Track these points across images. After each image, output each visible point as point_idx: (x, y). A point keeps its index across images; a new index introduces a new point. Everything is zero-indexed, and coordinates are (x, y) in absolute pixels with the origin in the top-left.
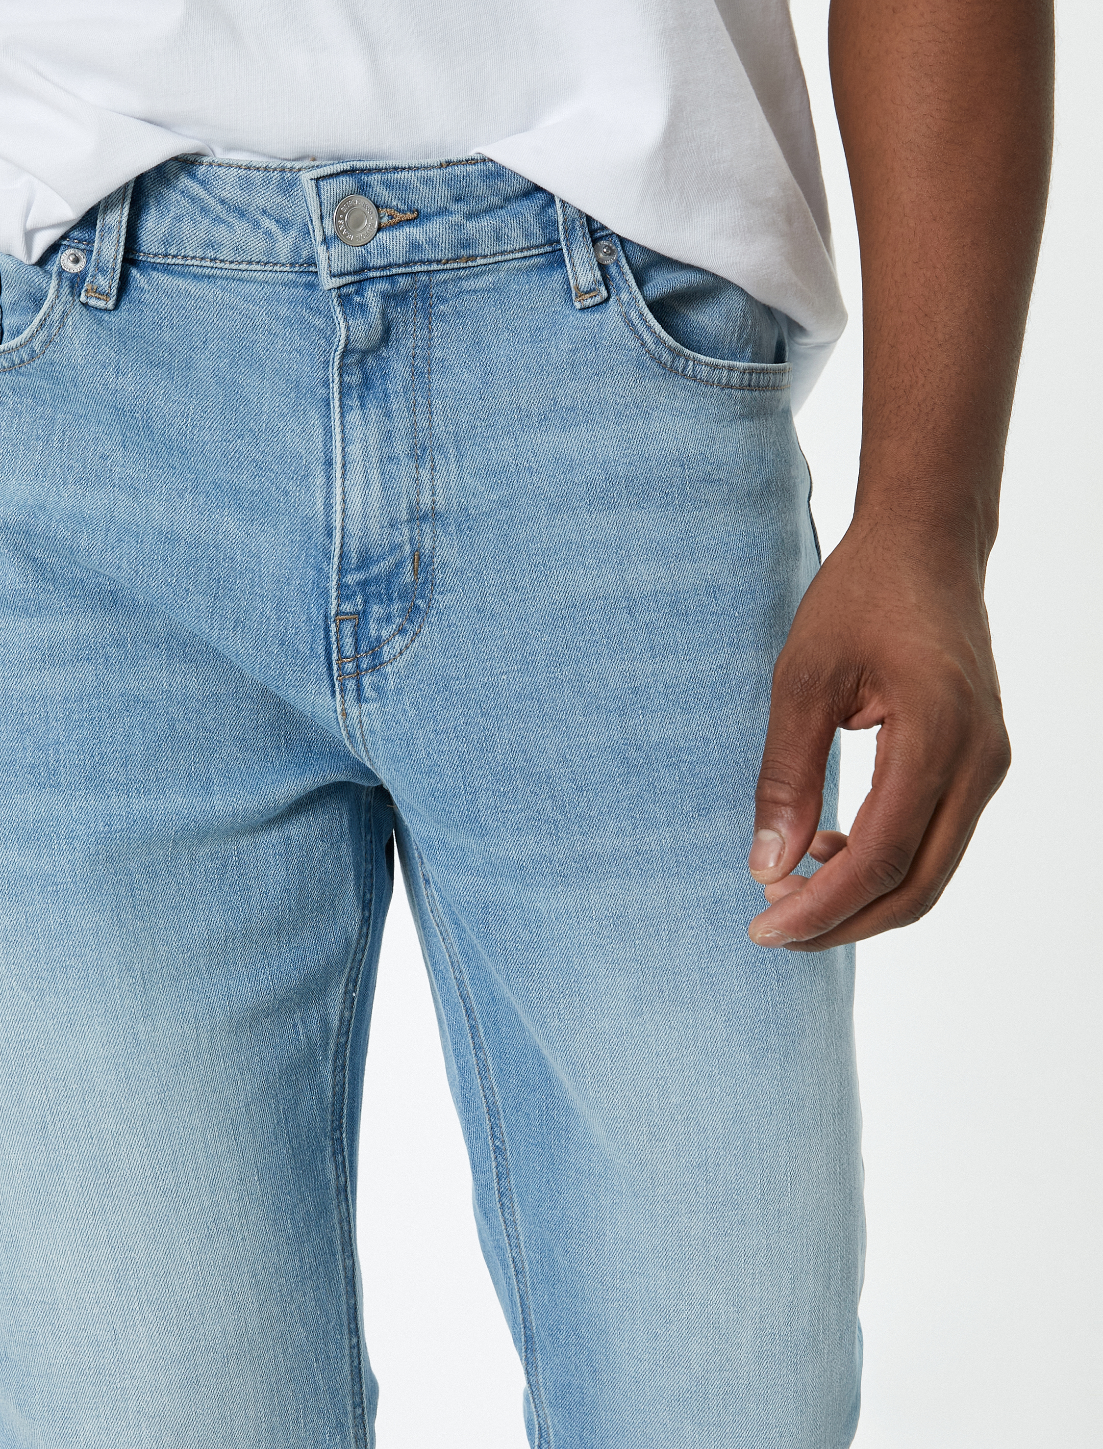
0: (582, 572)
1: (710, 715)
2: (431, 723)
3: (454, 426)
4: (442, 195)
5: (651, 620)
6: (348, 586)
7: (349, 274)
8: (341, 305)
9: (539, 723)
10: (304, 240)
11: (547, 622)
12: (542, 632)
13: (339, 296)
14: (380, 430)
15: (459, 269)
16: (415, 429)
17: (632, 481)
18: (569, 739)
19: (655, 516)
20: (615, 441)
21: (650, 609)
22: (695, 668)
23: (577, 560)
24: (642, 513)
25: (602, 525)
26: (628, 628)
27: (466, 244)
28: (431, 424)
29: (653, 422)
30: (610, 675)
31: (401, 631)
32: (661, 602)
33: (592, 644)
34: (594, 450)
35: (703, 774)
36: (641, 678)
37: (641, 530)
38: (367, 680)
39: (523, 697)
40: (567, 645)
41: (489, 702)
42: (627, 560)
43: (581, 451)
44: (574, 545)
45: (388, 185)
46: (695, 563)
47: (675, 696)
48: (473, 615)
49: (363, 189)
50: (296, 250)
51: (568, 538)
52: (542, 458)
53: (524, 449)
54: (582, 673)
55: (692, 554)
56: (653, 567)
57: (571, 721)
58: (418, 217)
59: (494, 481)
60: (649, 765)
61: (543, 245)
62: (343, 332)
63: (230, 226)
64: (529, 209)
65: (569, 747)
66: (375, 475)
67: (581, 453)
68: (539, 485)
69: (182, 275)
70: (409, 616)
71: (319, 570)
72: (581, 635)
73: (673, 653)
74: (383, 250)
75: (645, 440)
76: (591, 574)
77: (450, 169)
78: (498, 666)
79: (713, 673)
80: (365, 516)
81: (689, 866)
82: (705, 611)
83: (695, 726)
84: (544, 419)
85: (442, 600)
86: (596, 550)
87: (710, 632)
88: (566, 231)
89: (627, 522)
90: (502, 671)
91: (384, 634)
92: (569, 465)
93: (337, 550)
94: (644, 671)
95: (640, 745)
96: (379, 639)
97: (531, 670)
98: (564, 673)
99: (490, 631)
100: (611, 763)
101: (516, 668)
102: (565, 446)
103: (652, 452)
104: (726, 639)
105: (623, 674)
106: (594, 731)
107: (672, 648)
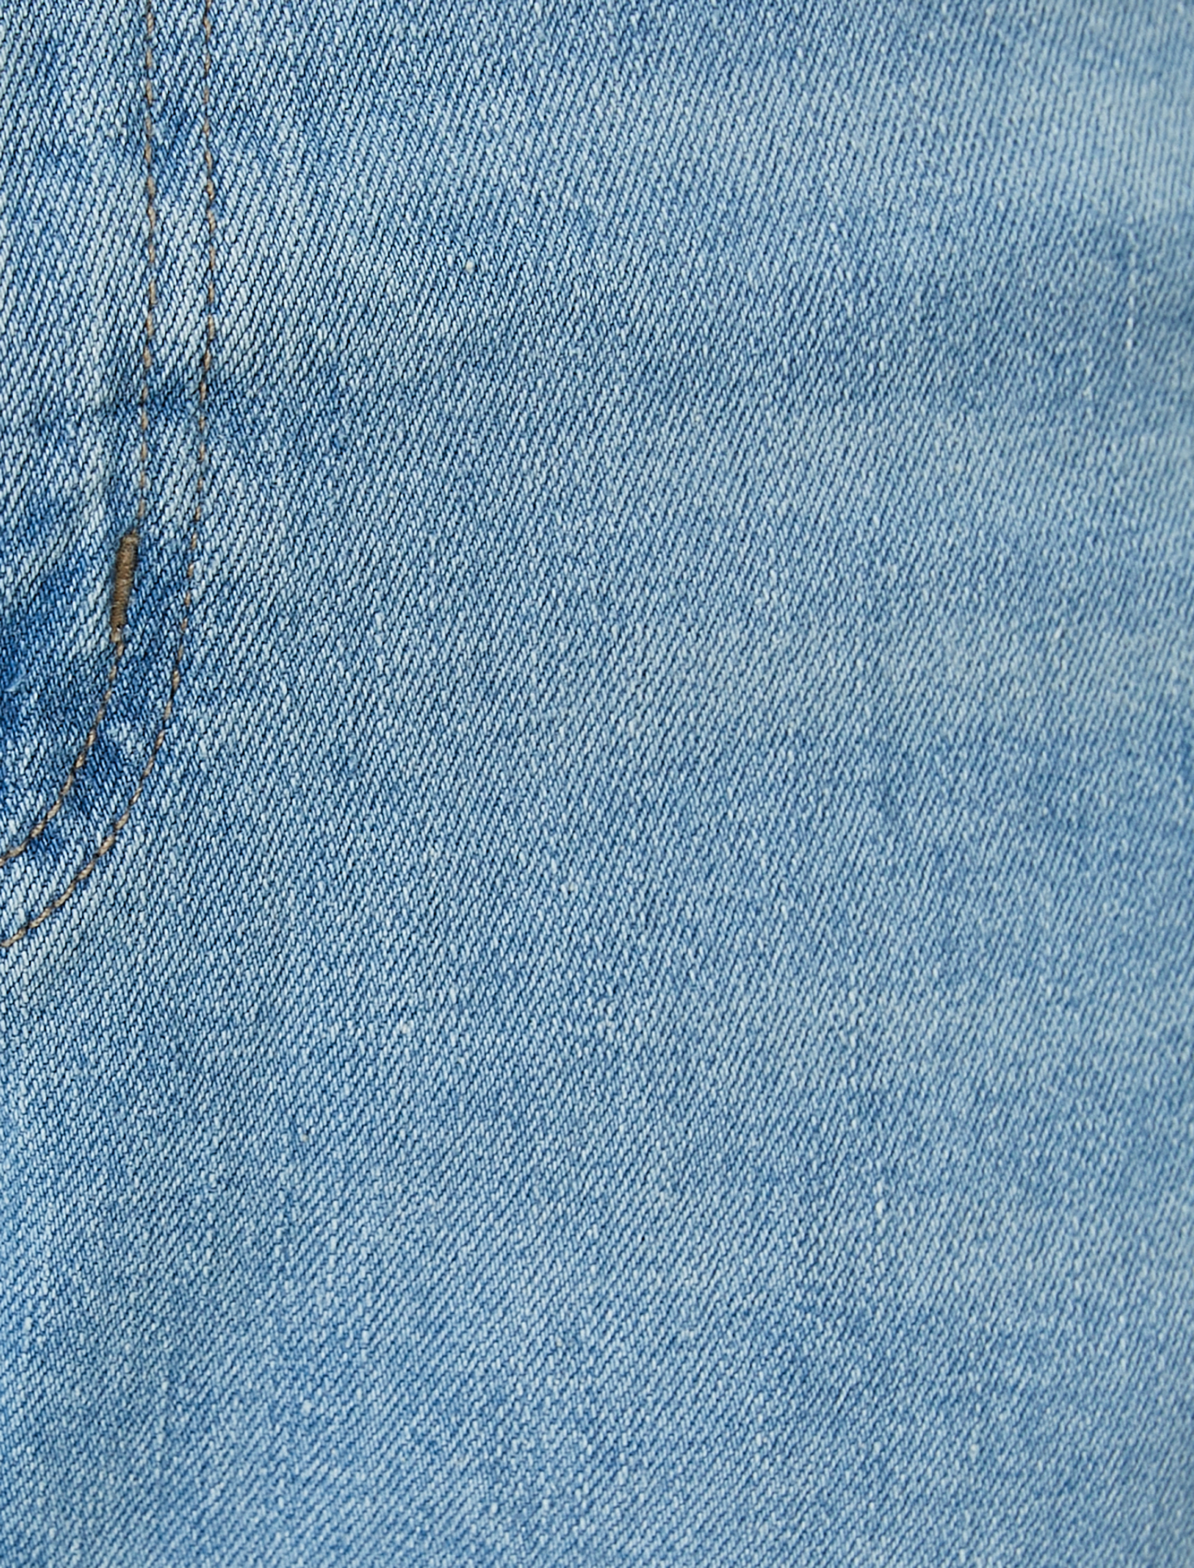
0: (735, 637)
1: (1118, 1220)
2: (101, 1180)
3: (302, 36)
5: (956, 839)
9: (504, 1203)
11: (585, 820)
12: (568, 858)
14: (17, 36)
16: (148, 40)
17: (949, 298)
18: (606, 1269)
19: (1012, 438)
20: (886, 139)
21: (956, 795)
22: (1089, 1035)
23: (726, 588)
24: (969, 424)
25: (825, 460)
26: (871, 861)
28: (209, 21)
29: (1018, 81)
30: (791, 1039)
32: (997, 774)
33: (738, 917)
34: (814, 166)
35: (1066, 1439)
36: (897, 1057)
37: (961, 490)
39: (462, 1106)
40: (648, 915)
41: (328, 1111)
42: (903, 602)
43: (770, 166)
44: (720, 528)
46: (1132, 633)
47: (1005, 1137)
48: (316, 786)
51: (698, 501)
52: (631, 181)
53: (565, 141)
54: (691, 1026)
56: (988, 637)
57: (623, 1207)
59: (450, 260)
60: (881, 1391)
65: (599, 1301)
67: (767, 174)
68: (614, 285)
70: (76, 786)
72: (702, 876)
73: (1020, 968)
75: (990, 143)
76: (766, 648)
78: (389, 985)
79: (1146, 1058)
82: (1146, 817)
83: (1061, 1255)
86: (797, 554)
87: (1154, 901)
89: (915, 453)
90: (400, 1005)
92: (725, 214)
94: (911, 1031)
95: (863, 1313)
97: (507, 1007)
98: (627, 1025)
99: (374, 849)
100: (743, 1373)
101: (453, 994)
102: (711, 140)
103: (1017, 194)
105: (836, 1038)
106: (701, 1249)
107: (1017, 952)
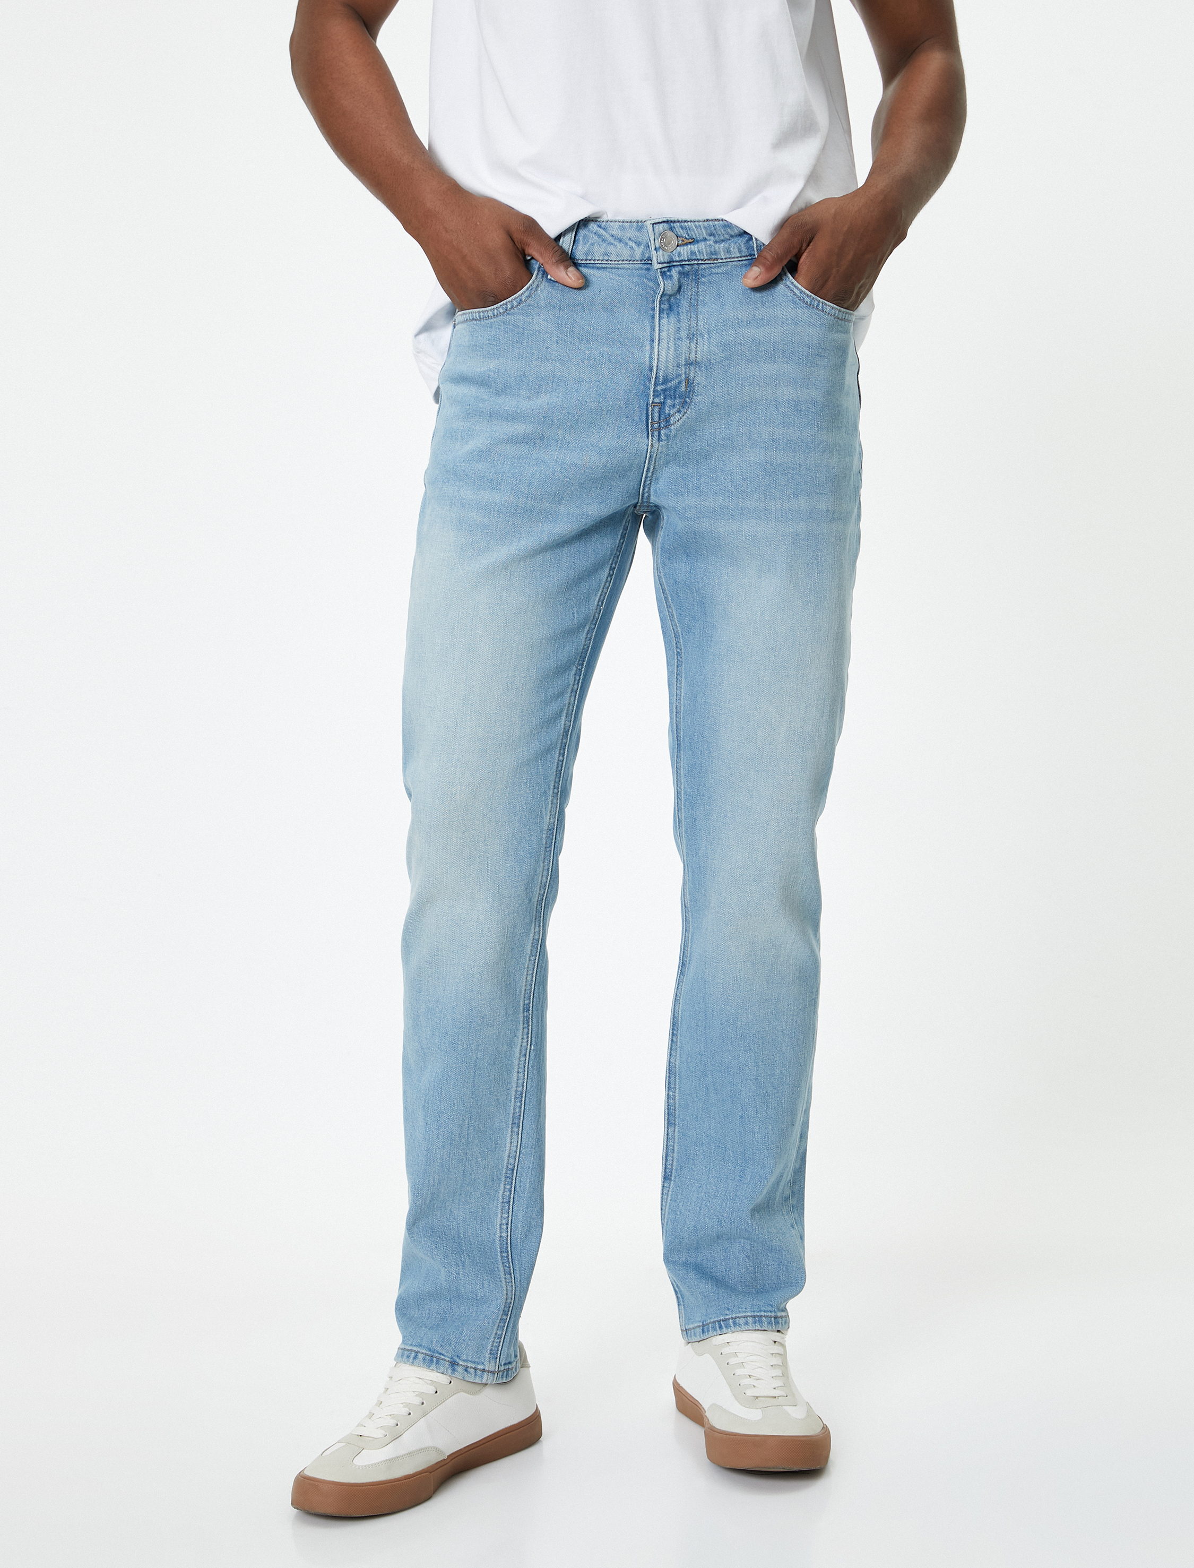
2: (686, 448)
3: (708, 326)
4: (704, 233)
5: (785, 411)
6: (658, 391)
7: (665, 263)
8: (662, 276)
10: (647, 250)
11: (740, 408)
12: (737, 412)
13: (661, 272)
14: (675, 327)
15: (710, 263)
16: (690, 327)
17: (785, 351)
18: (743, 457)
19: (794, 367)
20: (780, 334)
21: (785, 407)
24: (788, 366)
25: (770, 369)
26: (774, 413)
27: (714, 253)
28: (697, 325)
29: (799, 327)
30: (764, 432)
31: (679, 411)
32: (790, 405)
33: (758, 419)
34: (770, 337)
36: (777, 435)
37: (787, 373)
38: (663, 432)
39: (725, 439)
40: (747, 418)
41: (711, 440)
44: (756, 376)
45: (682, 228)
47: (790, 445)
48: (708, 405)
49: (672, 229)
50: (643, 254)
51: (754, 374)
52: (746, 339)
53: (739, 335)
54: (752, 430)
55: (807, 385)
56: (789, 389)
57: (744, 450)
58: (694, 241)
59: (724, 348)
60: (775, 472)
61: (747, 256)
62: (662, 286)
63: (615, 246)
64: (741, 241)
66: (672, 345)
67: (764, 338)
68: (743, 350)
69: (593, 268)
70: (683, 405)
71: (645, 385)
72: (753, 414)
73: (793, 426)
74: (679, 254)
75: (793, 334)
76: (761, 390)
77: (708, 222)
78: (717, 426)
80: (667, 361)
81: (787, 518)
84: (749, 323)
85: (697, 399)
86: (765, 379)
88: (757, 250)
89: (781, 368)
90: (718, 428)
91: (672, 412)
92: (758, 342)
93: (654, 375)
94: (779, 432)
95: (772, 463)
96: (669, 414)
97: (730, 428)
98: (744, 430)
99: (715, 412)
101: (724, 426)
102: (757, 335)
103: (796, 340)
104: (816, 424)
105: (769, 433)
107: (792, 424)
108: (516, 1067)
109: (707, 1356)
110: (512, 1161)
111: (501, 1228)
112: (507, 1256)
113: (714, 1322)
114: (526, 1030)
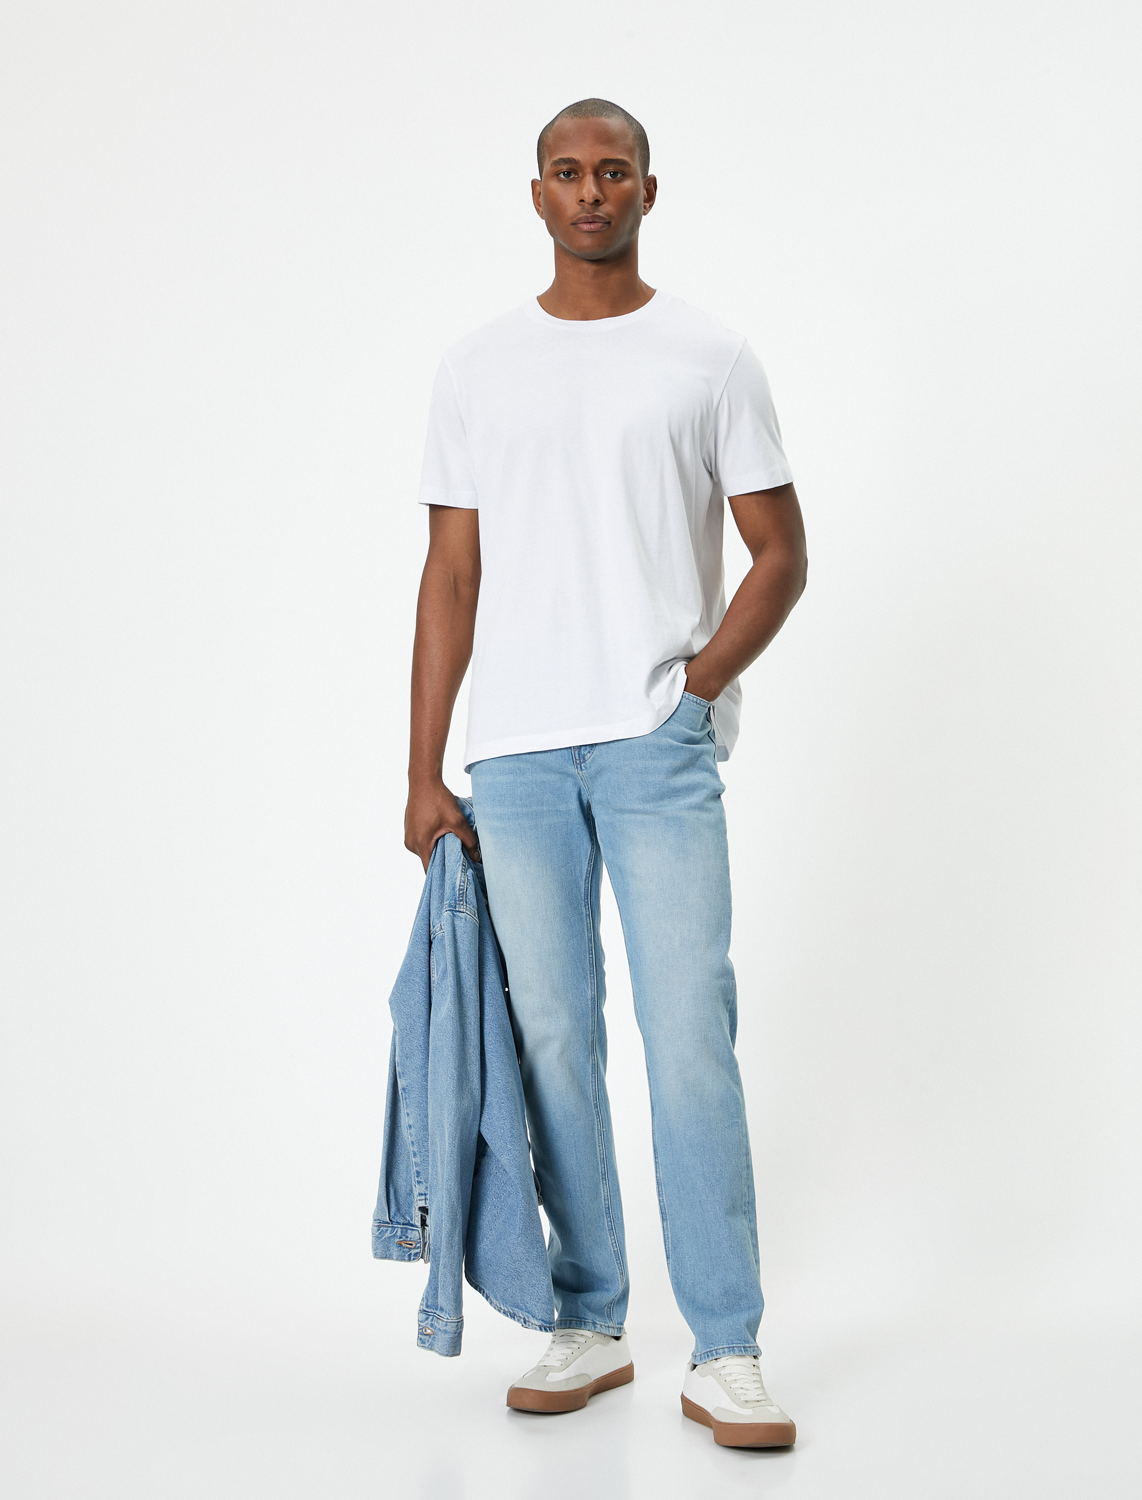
31: (589, 752)
38: (582, 765)
96: (584, 754)
108: (597, 1143)
109: (709, 1377)
110: (607, 1202)
111: (613, 1246)
112: (620, 1263)
113: (704, 1353)
114: (598, 1119)
